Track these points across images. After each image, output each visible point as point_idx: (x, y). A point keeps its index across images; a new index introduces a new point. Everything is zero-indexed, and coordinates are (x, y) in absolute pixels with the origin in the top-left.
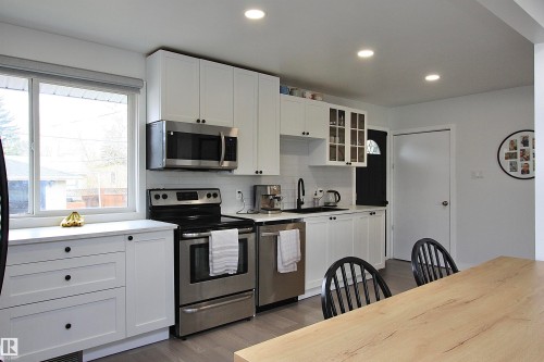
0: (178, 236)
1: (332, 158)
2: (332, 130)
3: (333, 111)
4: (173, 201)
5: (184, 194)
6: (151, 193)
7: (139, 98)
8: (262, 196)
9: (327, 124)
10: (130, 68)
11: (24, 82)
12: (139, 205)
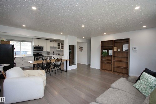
0: (35, 57)
1: (58, 49)
2: (58, 46)
3: (58, 43)
4: (36, 54)
5: (37, 53)
6: (34, 53)
7: (32, 43)
8: (48, 53)
9: (57, 45)
10: (31, 40)
11: (19, 42)
12: (32, 54)
